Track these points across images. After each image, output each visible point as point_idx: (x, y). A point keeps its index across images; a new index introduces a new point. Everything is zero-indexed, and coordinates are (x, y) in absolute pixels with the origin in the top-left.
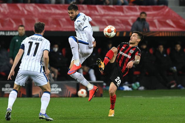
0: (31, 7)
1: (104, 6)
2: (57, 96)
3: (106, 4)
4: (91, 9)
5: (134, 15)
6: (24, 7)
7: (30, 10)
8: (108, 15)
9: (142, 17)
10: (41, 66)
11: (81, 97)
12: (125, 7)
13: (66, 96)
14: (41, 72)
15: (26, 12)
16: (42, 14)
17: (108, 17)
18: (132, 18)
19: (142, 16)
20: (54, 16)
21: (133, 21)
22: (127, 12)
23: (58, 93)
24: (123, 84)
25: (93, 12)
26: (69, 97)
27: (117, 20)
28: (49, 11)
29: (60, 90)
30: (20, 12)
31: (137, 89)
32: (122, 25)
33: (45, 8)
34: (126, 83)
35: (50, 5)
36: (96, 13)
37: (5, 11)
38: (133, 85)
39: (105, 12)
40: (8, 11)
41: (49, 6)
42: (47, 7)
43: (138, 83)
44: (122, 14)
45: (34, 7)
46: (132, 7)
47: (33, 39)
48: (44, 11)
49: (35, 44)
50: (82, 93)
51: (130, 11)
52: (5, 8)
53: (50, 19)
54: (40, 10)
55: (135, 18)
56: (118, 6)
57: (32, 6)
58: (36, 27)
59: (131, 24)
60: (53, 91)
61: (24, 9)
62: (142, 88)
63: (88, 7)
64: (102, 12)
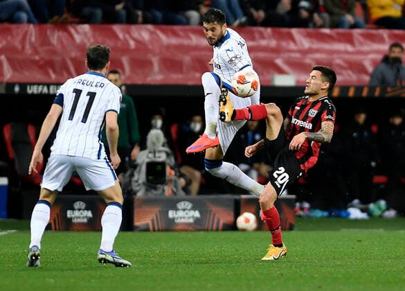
0: (144, 33)
1: (310, 30)
2: (190, 228)
3: (315, 26)
4: (281, 37)
5: (377, 52)
6: (129, 33)
7: (143, 38)
8: (317, 51)
9: (393, 55)
10: (100, 145)
11: (244, 230)
12: (356, 32)
13: (210, 228)
14: (99, 158)
15: (132, 44)
16: (168, 47)
17: (318, 56)
18: (372, 56)
19: (394, 52)
20: (196, 53)
21: (374, 63)
22: (361, 44)
23: (191, 221)
24: (349, 205)
25: (284, 44)
26: (217, 230)
27: (338, 61)
28: (186, 42)
29: (197, 214)
30: (119, 44)
31: (381, 216)
32: (350, 72)
33: (175, 34)
34: (356, 201)
35: (187, 27)
36: (292, 46)
37: (86, 41)
38: (372, 206)
39: (312, 43)
40: (92, 40)
41: (185, 31)
42: (181, 34)
43: (383, 203)
44: (349, 48)
45: (152, 33)
46: (374, 32)
47: (83, 84)
48: (174, 41)
49: (87, 95)
50: (247, 221)
51: (369, 42)
52: (85, 34)
53: (187, 59)
54: (164, 38)
55: (379, 57)
56: (340, 30)
57: (148, 30)
58: (91, 56)
59: (370, 69)
60: (181, 218)
61: (127, 36)
62: (391, 213)
63: (274, 32)
64: (306, 44)
